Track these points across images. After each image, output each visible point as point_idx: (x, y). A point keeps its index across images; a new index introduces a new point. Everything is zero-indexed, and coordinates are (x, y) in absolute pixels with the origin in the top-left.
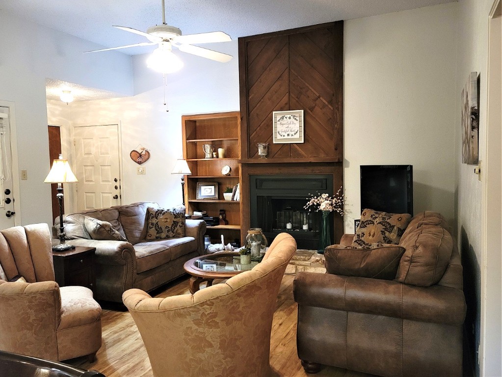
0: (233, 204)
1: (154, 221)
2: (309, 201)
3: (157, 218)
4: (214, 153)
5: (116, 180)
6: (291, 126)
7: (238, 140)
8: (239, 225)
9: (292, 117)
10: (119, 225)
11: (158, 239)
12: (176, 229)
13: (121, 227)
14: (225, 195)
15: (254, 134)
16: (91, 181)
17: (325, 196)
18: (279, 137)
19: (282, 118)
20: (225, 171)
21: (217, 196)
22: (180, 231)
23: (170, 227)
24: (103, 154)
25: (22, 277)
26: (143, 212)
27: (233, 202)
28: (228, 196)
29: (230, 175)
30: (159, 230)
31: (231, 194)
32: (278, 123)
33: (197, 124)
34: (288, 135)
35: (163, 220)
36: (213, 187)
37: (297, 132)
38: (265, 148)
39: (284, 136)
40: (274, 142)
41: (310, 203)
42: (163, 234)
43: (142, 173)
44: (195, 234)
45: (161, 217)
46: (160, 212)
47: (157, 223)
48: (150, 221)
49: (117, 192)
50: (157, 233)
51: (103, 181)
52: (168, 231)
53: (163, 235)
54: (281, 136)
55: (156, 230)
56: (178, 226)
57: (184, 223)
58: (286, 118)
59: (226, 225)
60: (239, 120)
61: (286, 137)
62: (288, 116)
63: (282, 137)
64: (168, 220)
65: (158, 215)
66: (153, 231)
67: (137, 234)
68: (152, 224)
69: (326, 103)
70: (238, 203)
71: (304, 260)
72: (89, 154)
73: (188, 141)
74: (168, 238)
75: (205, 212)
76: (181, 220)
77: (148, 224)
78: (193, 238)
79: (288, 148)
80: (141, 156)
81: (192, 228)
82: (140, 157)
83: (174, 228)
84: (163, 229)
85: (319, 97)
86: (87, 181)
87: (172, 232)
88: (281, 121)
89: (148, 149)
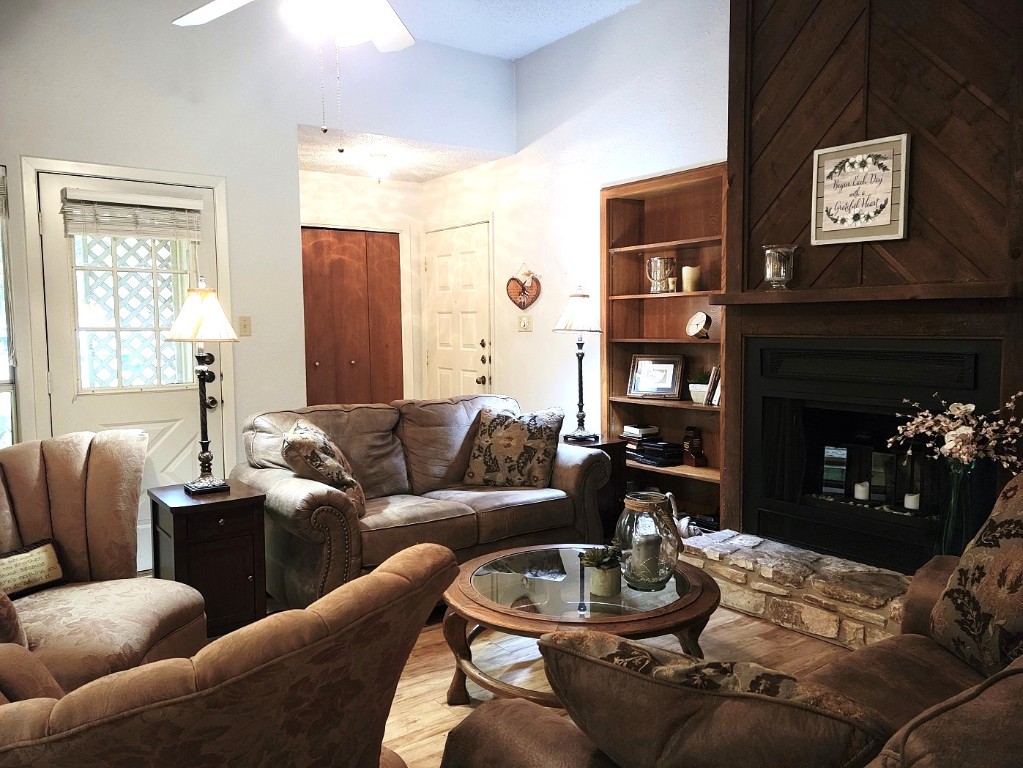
0: (709, 412)
1: (484, 441)
2: (903, 421)
3: (490, 435)
4: (670, 280)
5: (483, 345)
6: (869, 188)
7: (720, 241)
8: (716, 468)
9: (870, 160)
10: (394, 441)
11: (488, 485)
12: (529, 466)
13: (400, 448)
14: (692, 387)
15: (762, 222)
16: (448, 345)
17: (958, 409)
18: (828, 225)
19: (841, 166)
20: (695, 325)
21: (676, 391)
22: (537, 472)
23: (515, 458)
24: (465, 287)
25: (49, 546)
26: (464, 419)
27: (709, 408)
28: (699, 392)
29: (707, 337)
30: (492, 466)
31: (705, 388)
32: (828, 182)
33: (647, 208)
34: (856, 217)
35: (502, 442)
36: (670, 368)
37: (882, 207)
38: (783, 259)
39: (843, 221)
40: (814, 242)
41: (910, 430)
42: (499, 474)
43: (526, 329)
44: (571, 484)
45: (500, 432)
46: (502, 421)
47: (489, 447)
48: (477, 442)
49: (485, 370)
50: (487, 471)
51: (465, 346)
52: (510, 469)
53: (500, 477)
54: (836, 221)
55: (486, 463)
56: (534, 461)
57: (553, 455)
58: (852, 165)
59: (697, 465)
60: (726, 187)
61: (850, 223)
62: (859, 158)
63: (838, 226)
64: (513, 443)
65: (495, 428)
66: (478, 466)
67: (438, 470)
68: (480, 448)
69: (988, 101)
70: (716, 413)
71: (866, 606)
72: (444, 288)
73: (613, 251)
74: (509, 485)
75: (654, 430)
76: (542, 445)
77: (472, 448)
78: (559, 493)
79: (858, 257)
80: (524, 289)
81: (567, 469)
82: (524, 293)
83: (525, 464)
84: (501, 462)
85: (964, 86)
86: (442, 344)
87: (520, 472)
88: (835, 177)
89: (537, 273)
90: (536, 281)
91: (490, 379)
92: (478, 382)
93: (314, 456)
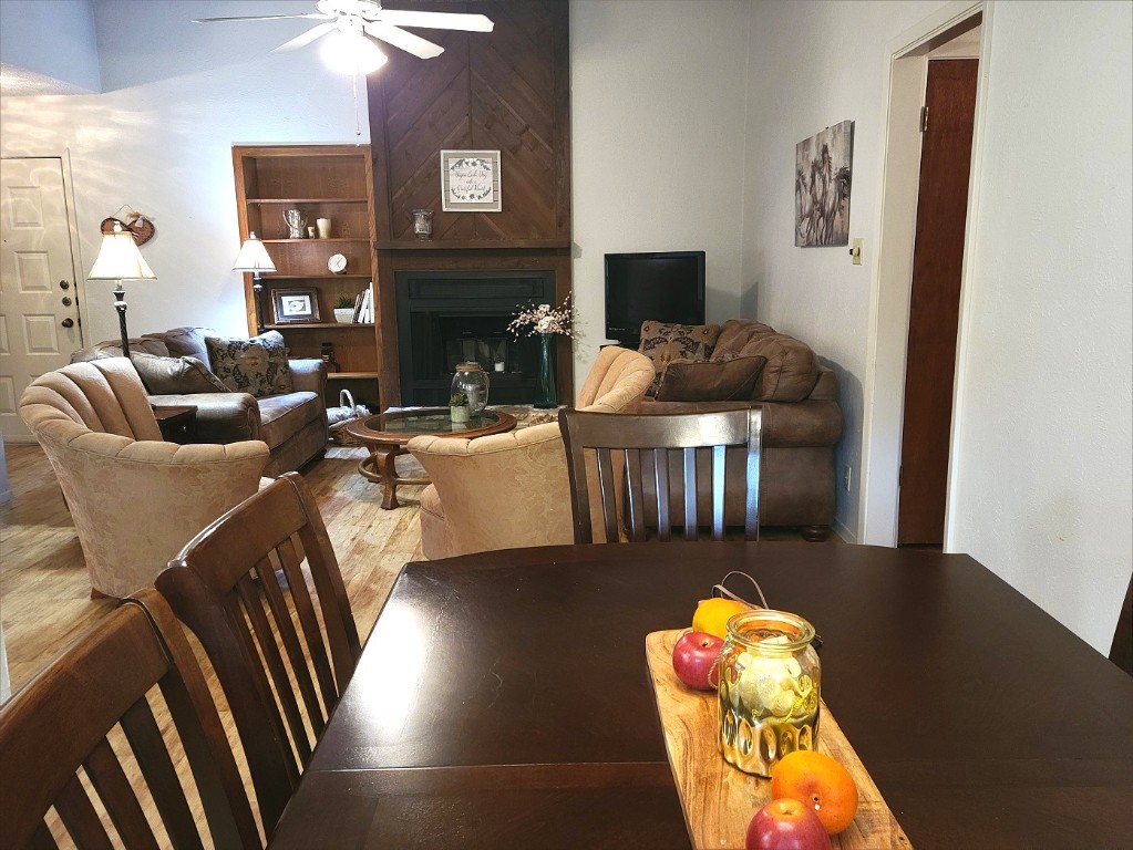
0: (357, 328)
1: (229, 363)
2: (517, 317)
3: (233, 358)
4: (309, 228)
5: (64, 286)
6: (478, 180)
7: (367, 202)
9: (478, 162)
12: (276, 377)
14: (336, 312)
15: (400, 192)
17: (545, 308)
18: (453, 199)
19: (460, 163)
20: (336, 265)
21: (318, 316)
22: (282, 381)
23: (264, 373)
24: (24, 224)
27: (354, 325)
28: (343, 314)
29: (345, 274)
30: (241, 382)
32: (451, 172)
33: (260, 166)
34: (472, 196)
35: (248, 361)
36: (306, 298)
37: (488, 192)
39: (463, 198)
40: (444, 209)
41: (518, 322)
42: (251, 388)
45: (241, 355)
47: (236, 367)
48: (221, 364)
49: (70, 312)
50: (240, 387)
51: (26, 288)
52: (261, 382)
54: (459, 197)
55: (237, 381)
56: (279, 372)
58: (467, 163)
60: (369, 163)
61: (468, 200)
62: (471, 160)
63: (460, 201)
64: (259, 361)
65: (234, 352)
69: (541, 141)
73: (251, 201)
74: (260, 395)
77: (215, 371)
79: (472, 220)
81: (306, 375)
83: (273, 376)
85: (527, 128)
87: (270, 383)
88: (456, 169)
91: (79, 320)
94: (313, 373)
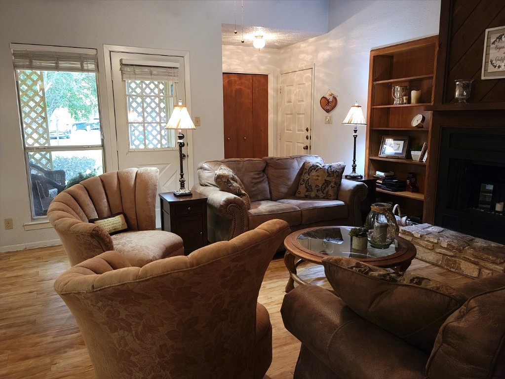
0: (420, 165)
1: (306, 177)
3: (309, 174)
4: (404, 98)
5: (307, 130)
7: (432, 77)
8: (423, 193)
10: (263, 176)
11: (306, 197)
12: (327, 189)
13: (266, 179)
14: (413, 153)
15: (455, 67)
16: (290, 130)
18: (491, 69)
19: (500, 38)
20: (416, 121)
21: (404, 155)
22: (331, 193)
23: (320, 186)
24: (299, 101)
25: (122, 215)
26: (297, 166)
27: (421, 163)
28: (416, 154)
29: (422, 127)
30: (309, 188)
31: (419, 153)
32: (492, 46)
33: (395, 60)
35: (314, 177)
36: (402, 143)
38: (465, 87)
39: (499, 67)
40: (483, 78)
42: (313, 193)
43: (329, 122)
44: (347, 199)
45: (314, 173)
46: (315, 167)
47: (308, 180)
48: (302, 177)
49: (307, 142)
50: (307, 191)
51: (299, 130)
52: (318, 191)
53: (313, 194)
54: (495, 67)
55: (306, 187)
56: (330, 187)
57: (339, 184)
59: (413, 192)
60: (437, 49)
61: (503, 68)
63: (496, 69)
64: (320, 178)
65: (311, 171)
66: (302, 189)
67: (284, 190)
68: (304, 180)
70: (424, 166)
72: (289, 102)
73: (375, 83)
74: (317, 198)
75: (392, 173)
76: (334, 180)
77: (300, 180)
78: (341, 203)
80: (329, 102)
81: (345, 191)
82: (329, 104)
83: (325, 188)
84: (313, 187)
86: (287, 130)
87: (323, 192)
88: (496, 43)
89: (336, 94)
90: (335, 99)
91: (310, 147)
92: (304, 149)
93: (228, 182)
94: (350, 190)
